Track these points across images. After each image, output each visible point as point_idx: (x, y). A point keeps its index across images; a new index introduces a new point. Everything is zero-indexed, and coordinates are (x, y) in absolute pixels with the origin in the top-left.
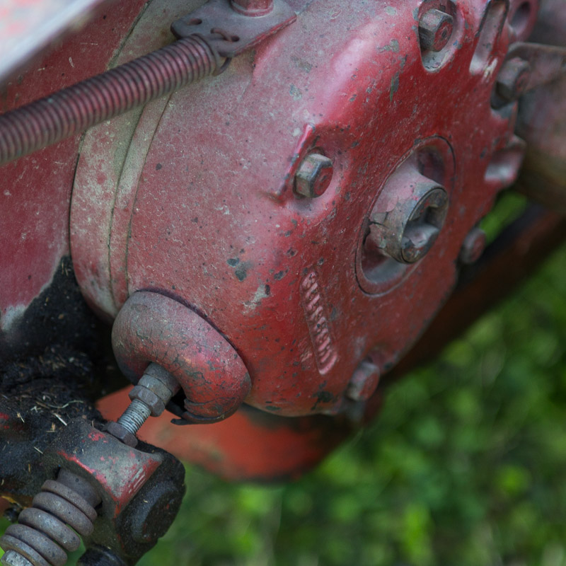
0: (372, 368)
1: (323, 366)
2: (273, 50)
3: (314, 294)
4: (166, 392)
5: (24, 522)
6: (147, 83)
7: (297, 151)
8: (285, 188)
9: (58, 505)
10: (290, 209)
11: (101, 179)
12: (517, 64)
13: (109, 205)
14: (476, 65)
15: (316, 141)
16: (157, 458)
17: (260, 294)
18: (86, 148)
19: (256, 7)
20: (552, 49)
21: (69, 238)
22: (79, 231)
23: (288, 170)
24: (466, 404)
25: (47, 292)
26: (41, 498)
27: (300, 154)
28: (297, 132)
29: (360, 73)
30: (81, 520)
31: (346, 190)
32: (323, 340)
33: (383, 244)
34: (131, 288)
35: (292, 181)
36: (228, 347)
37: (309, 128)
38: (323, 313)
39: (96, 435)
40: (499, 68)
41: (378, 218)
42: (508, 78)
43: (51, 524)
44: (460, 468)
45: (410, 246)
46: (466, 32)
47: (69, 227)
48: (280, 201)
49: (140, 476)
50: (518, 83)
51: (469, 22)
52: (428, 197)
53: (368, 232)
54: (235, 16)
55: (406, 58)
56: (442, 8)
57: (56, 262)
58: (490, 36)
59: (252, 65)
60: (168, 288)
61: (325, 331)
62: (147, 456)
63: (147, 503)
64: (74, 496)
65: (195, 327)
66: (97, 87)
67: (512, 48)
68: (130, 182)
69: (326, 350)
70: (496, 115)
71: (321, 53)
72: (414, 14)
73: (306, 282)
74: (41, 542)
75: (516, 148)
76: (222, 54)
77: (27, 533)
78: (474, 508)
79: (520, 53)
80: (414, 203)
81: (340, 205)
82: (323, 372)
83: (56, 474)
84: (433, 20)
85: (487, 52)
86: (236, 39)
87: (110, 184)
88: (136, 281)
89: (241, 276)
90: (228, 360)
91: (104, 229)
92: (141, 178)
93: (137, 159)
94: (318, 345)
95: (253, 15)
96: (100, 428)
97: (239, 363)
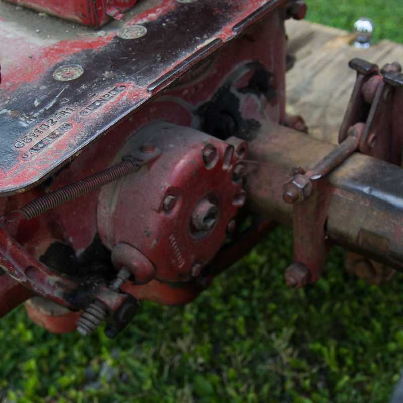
0: (198, 266)
1: (180, 265)
2: (156, 164)
3: (174, 241)
4: (128, 275)
5: (83, 317)
6: (112, 175)
7: (163, 195)
8: (160, 207)
9: (93, 311)
10: (162, 214)
11: (105, 208)
12: (240, 167)
13: (108, 216)
14: (225, 167)
15: (169, 192)
16: (125, 296)
17: (155, 242)
18: (100, 198)
19: (149, 150)
20: (252, 162)
21: (97, 227)
22: (100, 225)
23: (160, 202)
24: (256, 283)
25: (91, 245)
26: (88, 310)
27: (164, 196)
28: (163, 189)
29: (183, 170)
30: (101, 316)
31: (182, 207)
32: (179, 256)
33: (197, 225)
34: (117, 242)
35: (162, 205)
36: (146, 259)
37: (167, 188)
38: (178, 247)
39: (105, 289)
40: (234, 168)
41: (195, 217)
42: (237, 171)
43: (91, 317)
44: (255, 303)
45: (206, 225)
46: (220, 156)
47: (96, 224)
48: (159, 211)
49: (119, 301)
50: (241, 173)
51: (220, 153)
52: (211, 209)
53: (192, 222)
54: (142, 154)
55: (199, 165)
56: (211, 149)
57: (93, 235)
58: (229, 157)
59: (149, 168)
60: (127, 241)
61: (179, 253)
62: (122, 295)
63: (124, 311)
64: (98, 308)
65: (135, 253)
66: (95, 177)
67: (238, 162)
68: (113, 208)
69: (180, 260)
70: (234, 183)
71: (170, 164)
72: (201, 151)
73: (170, 237)
74: (88, 323)
75: (243, 194)
76: (137, 165)
77: (84, 320)
78: (260, 316)
79: (241, 163)
80: (206, 212)
81: (180, 212)
82: (180, 267)
83: (93, 302)
84: (207, 153)
85: (228, 163)
86: (142, 161)
87: (108, 209)
88: (118, 240)
89: (148, 236)
90: (146, 264)
91: (107, 224)
92: (117, 207)
93: (115, 200)
94: (177, 258)
95: (148, 153)
96: (107, 287)
97: (150, 264)
